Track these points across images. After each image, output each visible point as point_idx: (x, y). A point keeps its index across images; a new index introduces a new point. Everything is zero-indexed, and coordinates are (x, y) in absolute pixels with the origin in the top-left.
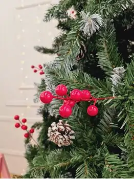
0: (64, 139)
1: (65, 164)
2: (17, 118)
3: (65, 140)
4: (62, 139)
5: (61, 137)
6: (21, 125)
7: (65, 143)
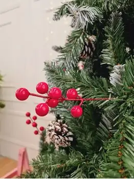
0: (59, 140)
1: (62, 166)
2: (28, 115)
3: (61, 141)
4: (57, 139)
5: (57, 137)
6: (32, 122)
7: (61, 143)
